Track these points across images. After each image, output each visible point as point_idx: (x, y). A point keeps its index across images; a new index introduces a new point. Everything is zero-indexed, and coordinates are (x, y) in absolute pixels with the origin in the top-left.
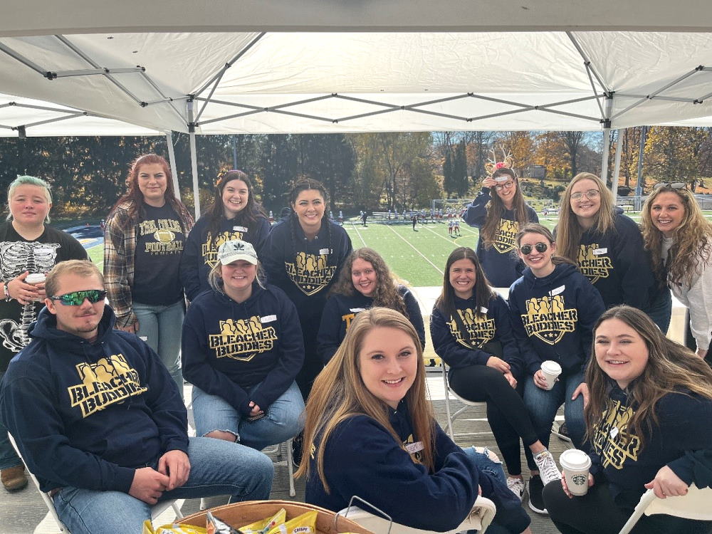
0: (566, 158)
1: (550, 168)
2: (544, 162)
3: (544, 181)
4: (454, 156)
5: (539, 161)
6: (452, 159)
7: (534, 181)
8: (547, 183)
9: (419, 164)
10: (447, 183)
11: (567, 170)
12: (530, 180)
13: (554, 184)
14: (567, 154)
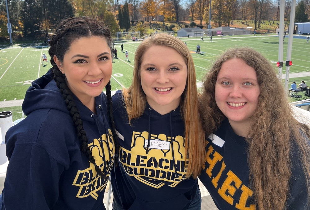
0: (173, 11)
1: (166, 16)
2: (163, 14)
3: (164, 23)
4: (122, 10)
5: (161, 13)
6: (122, 13)
7: (159, 23)
8: (166, 24)
9: (107, 14)
10: (120, 23)
11: (173, 17)
12: (158, 22)
13: (169, 24)
14: (173, 9)
